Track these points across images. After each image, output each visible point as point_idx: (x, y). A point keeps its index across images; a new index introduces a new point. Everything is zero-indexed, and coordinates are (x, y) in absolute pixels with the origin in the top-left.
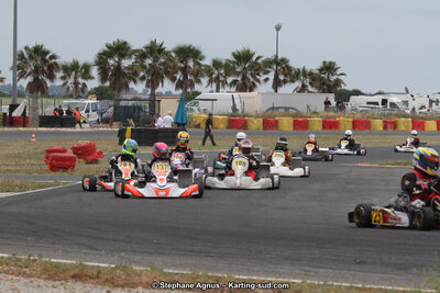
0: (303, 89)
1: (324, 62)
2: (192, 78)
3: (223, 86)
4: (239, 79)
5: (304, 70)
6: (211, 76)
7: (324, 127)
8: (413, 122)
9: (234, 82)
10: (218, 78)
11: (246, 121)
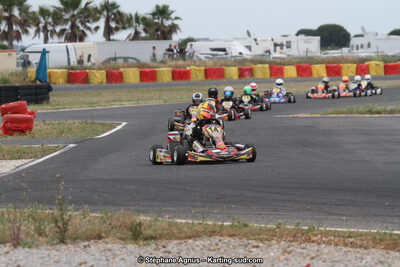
0: (136, 36)
1: (157, 7)
2: (19, 28)
3: (52, 36)
4: (68, 27)
5: (136, 15)
6: (37, 25)
7: (174, 78)
8: (270, 68)
9: (63, 31)
10: (45, 27)
11: (87, 74)
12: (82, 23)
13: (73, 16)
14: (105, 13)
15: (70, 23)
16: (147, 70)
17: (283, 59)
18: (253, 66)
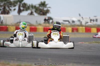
7: (44, 31)
11: (7, 28)
12: (9, 7)
13: (5, 4)
14: (19, 3)
15: (3, 7)
16: (33, 27)
17: (91, 25)
18: (78, 27)
